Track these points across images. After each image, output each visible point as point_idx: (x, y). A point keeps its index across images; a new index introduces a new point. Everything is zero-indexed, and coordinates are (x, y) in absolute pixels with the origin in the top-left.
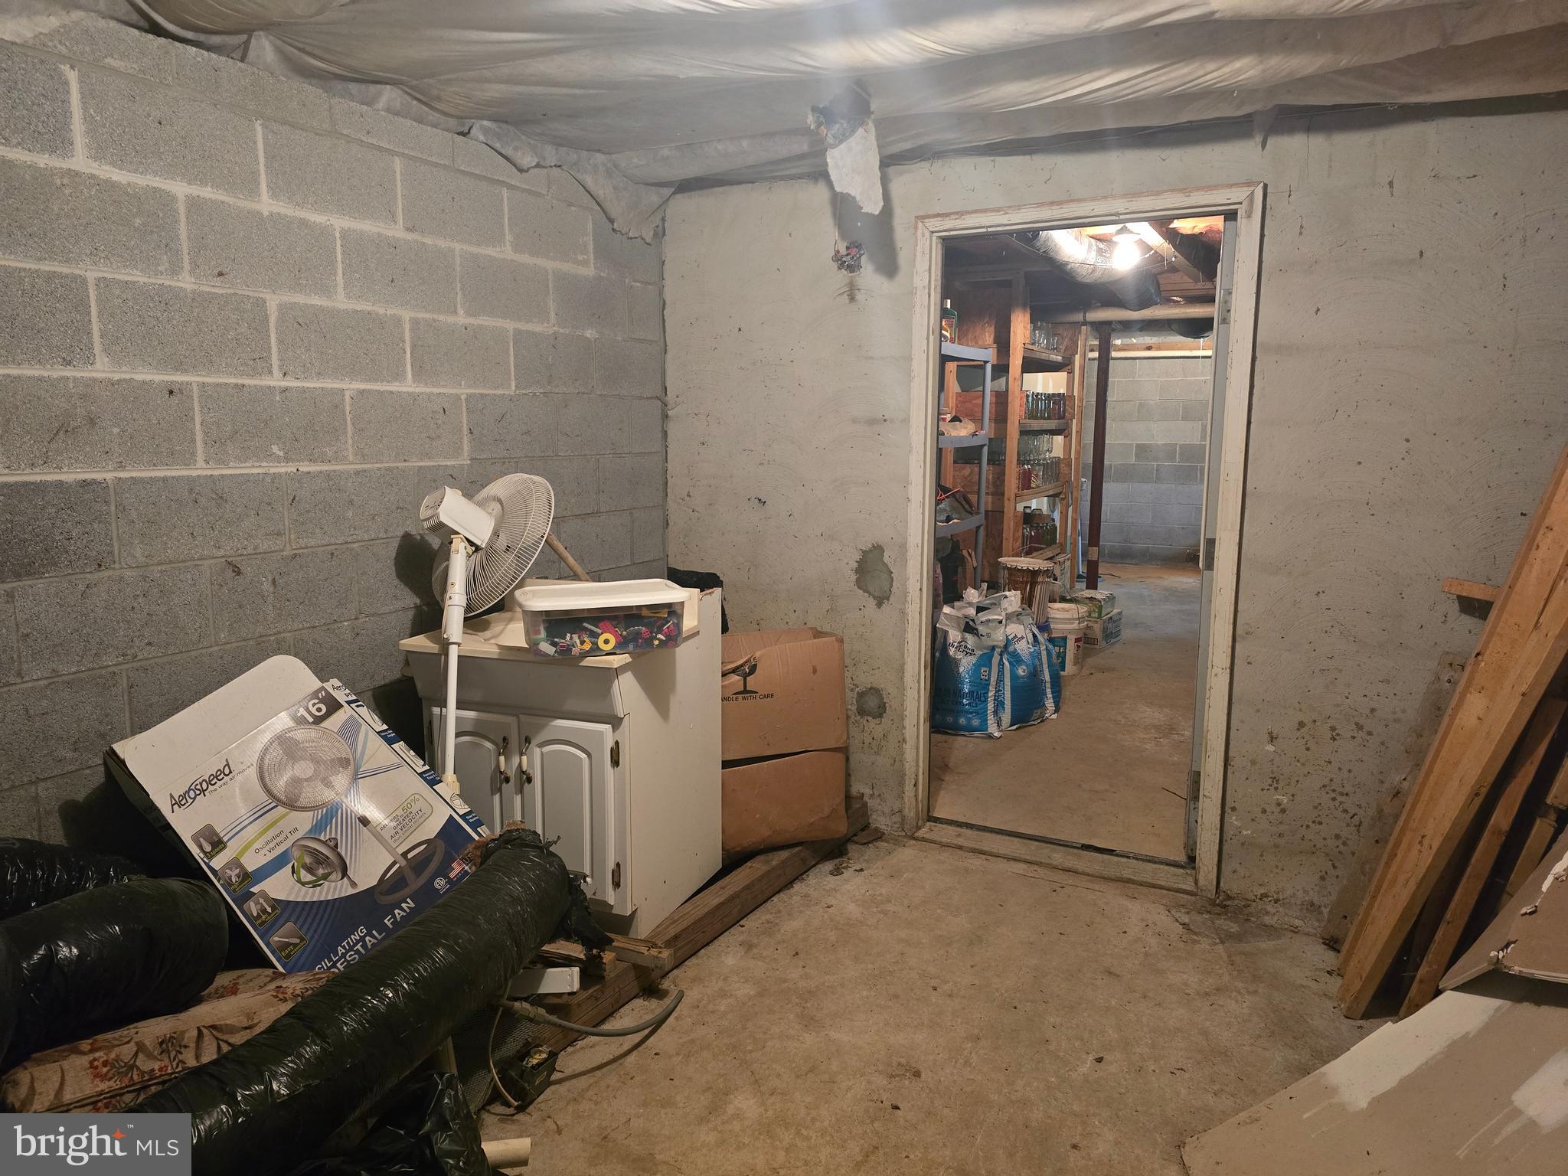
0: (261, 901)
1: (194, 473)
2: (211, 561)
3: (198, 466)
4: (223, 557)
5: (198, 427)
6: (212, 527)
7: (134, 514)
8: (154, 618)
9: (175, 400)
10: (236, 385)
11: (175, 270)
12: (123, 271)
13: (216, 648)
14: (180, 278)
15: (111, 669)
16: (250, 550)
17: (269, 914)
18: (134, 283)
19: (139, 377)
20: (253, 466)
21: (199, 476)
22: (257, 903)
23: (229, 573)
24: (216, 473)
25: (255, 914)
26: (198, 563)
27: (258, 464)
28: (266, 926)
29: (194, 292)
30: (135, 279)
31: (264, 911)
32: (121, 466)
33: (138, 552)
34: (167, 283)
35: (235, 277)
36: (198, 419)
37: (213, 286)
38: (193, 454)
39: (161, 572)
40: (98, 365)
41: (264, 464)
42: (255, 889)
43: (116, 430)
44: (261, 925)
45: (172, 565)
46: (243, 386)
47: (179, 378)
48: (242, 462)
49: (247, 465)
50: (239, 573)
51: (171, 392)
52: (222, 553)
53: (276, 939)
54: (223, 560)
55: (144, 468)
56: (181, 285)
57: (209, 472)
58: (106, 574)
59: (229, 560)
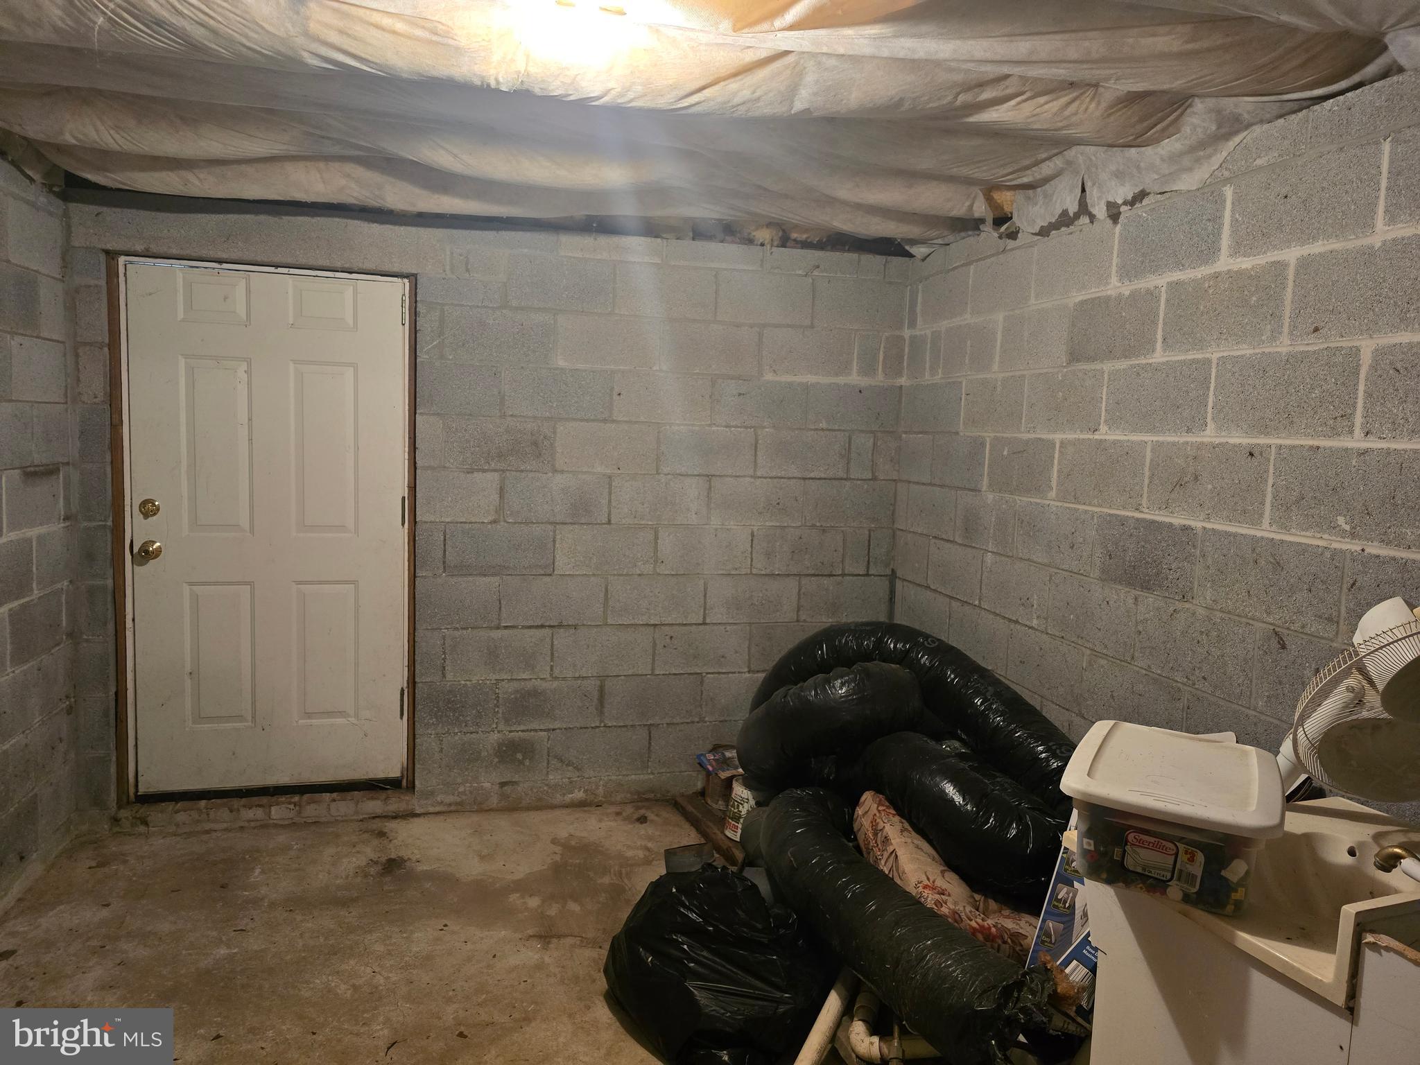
0: (1071, 895)
1: (1259, 534)
2: (1261, 625)
3: (1263, 527)
4: (1271, 624)
5: (1269, 489)
6: (1266, 591)
7: (1210, 561)
8: (1210, 657)
9: (1255, 462)
10: (1311, 447)
11: (1275, 335)
12: (1236, 348)
13: (1254, 713)
14: (1278, 344)
15: (1179, 685)
16: (1297, 626)
17: (1065, 908)
18: (1243, 356)
19: (1232, 441)
20: (1314, 537)
21: (1262, 538)
22: (1068, 893)
23: (1274, 643)
24: (1278, 537)
25: (1059, 897)
26: (1251, 622)
27: (1319, 535)
28: (1056, 911)
29: (1289, 354)
30: (1243, 352)
31: (1065, 902)
32: (1208, 518)
33: (1208, 595)
34: (1267, 350)
35: (1329, 329)
36: (1270, 482)
37: (1307, 344)
38: (1261, 515)
39: (1222, 619)
40: (1208, 432)
41: (1326, 536)
42: (1076, 884)
43: (1210, 487)
44: (1054, 906)
45: (1230, 616)
46: (1318, 448)
47: (1262, 441)
48: (1303, 530)
49: (1308, 534)
50: (1283, 647)
51: (1251, 454)
52: (1270, 620)
53: (1051, 925)
54: (1272, 627)
55: (1222, 522)
56: (1279, 349)
57: (1272, 535)
58: (1187, 605)
59: (1277, 629)
